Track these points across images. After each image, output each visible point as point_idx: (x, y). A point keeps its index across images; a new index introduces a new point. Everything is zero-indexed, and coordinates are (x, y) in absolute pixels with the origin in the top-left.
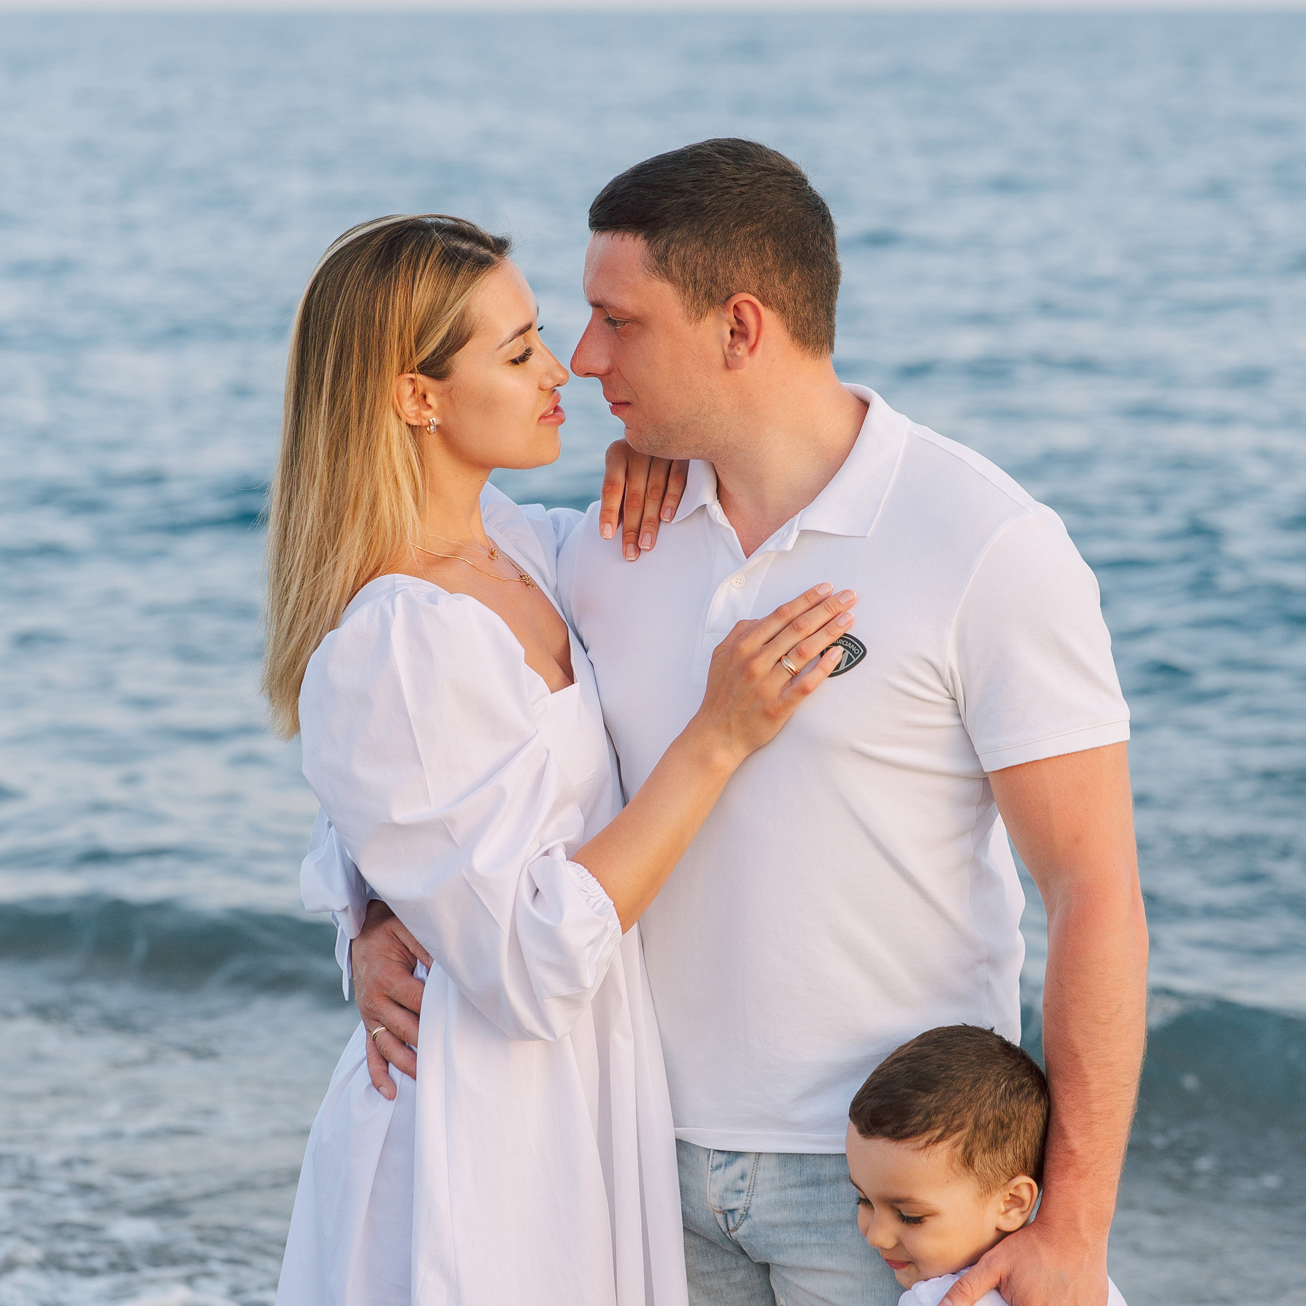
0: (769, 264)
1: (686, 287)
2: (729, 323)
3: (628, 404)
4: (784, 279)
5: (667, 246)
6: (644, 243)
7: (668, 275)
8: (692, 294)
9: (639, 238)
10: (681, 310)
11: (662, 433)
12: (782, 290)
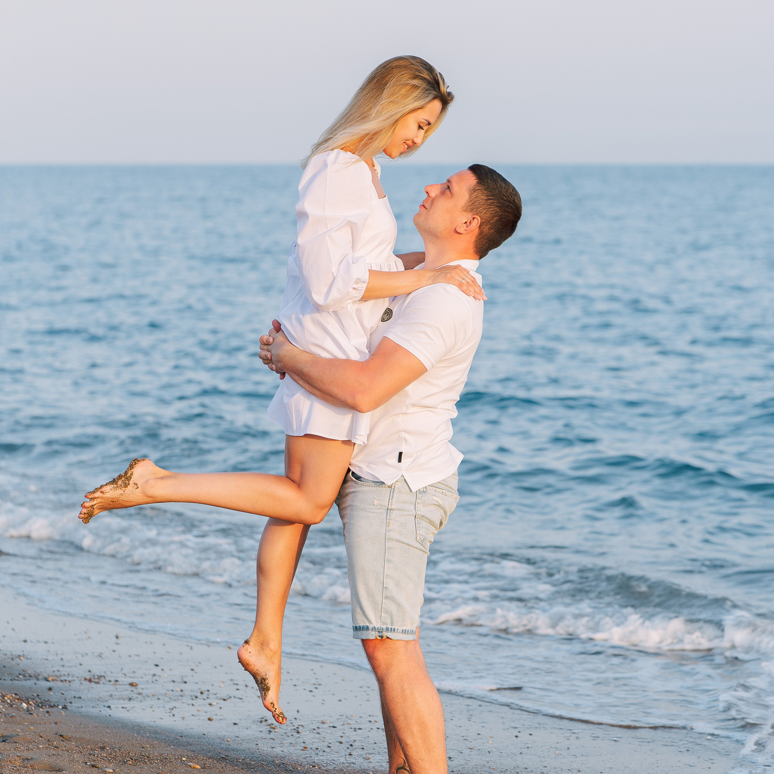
0: (492, 221)
1: (471, 201)
2: (468, 219)
3: (426, 209)
4: (489, 229)
5: (479, 190)
6: (476, 183)
7: (471, 195)
8: (469, 204)
9: (476, 181)
10: (463, 204)
11: (424, 223)
12: (486, 229)
